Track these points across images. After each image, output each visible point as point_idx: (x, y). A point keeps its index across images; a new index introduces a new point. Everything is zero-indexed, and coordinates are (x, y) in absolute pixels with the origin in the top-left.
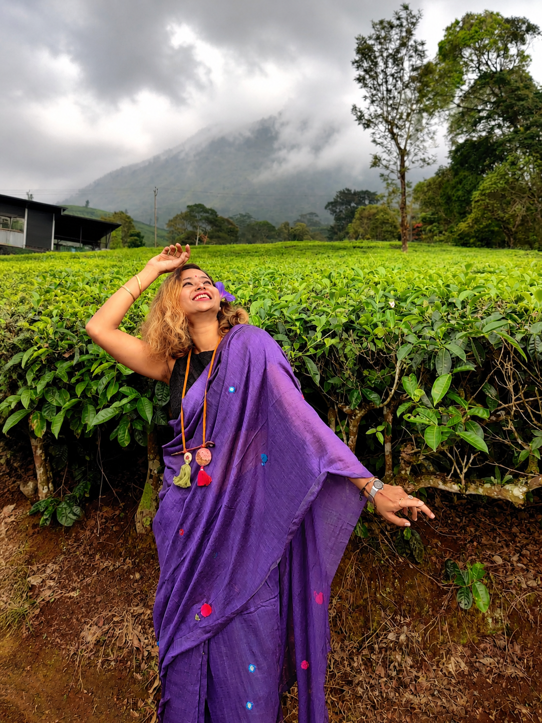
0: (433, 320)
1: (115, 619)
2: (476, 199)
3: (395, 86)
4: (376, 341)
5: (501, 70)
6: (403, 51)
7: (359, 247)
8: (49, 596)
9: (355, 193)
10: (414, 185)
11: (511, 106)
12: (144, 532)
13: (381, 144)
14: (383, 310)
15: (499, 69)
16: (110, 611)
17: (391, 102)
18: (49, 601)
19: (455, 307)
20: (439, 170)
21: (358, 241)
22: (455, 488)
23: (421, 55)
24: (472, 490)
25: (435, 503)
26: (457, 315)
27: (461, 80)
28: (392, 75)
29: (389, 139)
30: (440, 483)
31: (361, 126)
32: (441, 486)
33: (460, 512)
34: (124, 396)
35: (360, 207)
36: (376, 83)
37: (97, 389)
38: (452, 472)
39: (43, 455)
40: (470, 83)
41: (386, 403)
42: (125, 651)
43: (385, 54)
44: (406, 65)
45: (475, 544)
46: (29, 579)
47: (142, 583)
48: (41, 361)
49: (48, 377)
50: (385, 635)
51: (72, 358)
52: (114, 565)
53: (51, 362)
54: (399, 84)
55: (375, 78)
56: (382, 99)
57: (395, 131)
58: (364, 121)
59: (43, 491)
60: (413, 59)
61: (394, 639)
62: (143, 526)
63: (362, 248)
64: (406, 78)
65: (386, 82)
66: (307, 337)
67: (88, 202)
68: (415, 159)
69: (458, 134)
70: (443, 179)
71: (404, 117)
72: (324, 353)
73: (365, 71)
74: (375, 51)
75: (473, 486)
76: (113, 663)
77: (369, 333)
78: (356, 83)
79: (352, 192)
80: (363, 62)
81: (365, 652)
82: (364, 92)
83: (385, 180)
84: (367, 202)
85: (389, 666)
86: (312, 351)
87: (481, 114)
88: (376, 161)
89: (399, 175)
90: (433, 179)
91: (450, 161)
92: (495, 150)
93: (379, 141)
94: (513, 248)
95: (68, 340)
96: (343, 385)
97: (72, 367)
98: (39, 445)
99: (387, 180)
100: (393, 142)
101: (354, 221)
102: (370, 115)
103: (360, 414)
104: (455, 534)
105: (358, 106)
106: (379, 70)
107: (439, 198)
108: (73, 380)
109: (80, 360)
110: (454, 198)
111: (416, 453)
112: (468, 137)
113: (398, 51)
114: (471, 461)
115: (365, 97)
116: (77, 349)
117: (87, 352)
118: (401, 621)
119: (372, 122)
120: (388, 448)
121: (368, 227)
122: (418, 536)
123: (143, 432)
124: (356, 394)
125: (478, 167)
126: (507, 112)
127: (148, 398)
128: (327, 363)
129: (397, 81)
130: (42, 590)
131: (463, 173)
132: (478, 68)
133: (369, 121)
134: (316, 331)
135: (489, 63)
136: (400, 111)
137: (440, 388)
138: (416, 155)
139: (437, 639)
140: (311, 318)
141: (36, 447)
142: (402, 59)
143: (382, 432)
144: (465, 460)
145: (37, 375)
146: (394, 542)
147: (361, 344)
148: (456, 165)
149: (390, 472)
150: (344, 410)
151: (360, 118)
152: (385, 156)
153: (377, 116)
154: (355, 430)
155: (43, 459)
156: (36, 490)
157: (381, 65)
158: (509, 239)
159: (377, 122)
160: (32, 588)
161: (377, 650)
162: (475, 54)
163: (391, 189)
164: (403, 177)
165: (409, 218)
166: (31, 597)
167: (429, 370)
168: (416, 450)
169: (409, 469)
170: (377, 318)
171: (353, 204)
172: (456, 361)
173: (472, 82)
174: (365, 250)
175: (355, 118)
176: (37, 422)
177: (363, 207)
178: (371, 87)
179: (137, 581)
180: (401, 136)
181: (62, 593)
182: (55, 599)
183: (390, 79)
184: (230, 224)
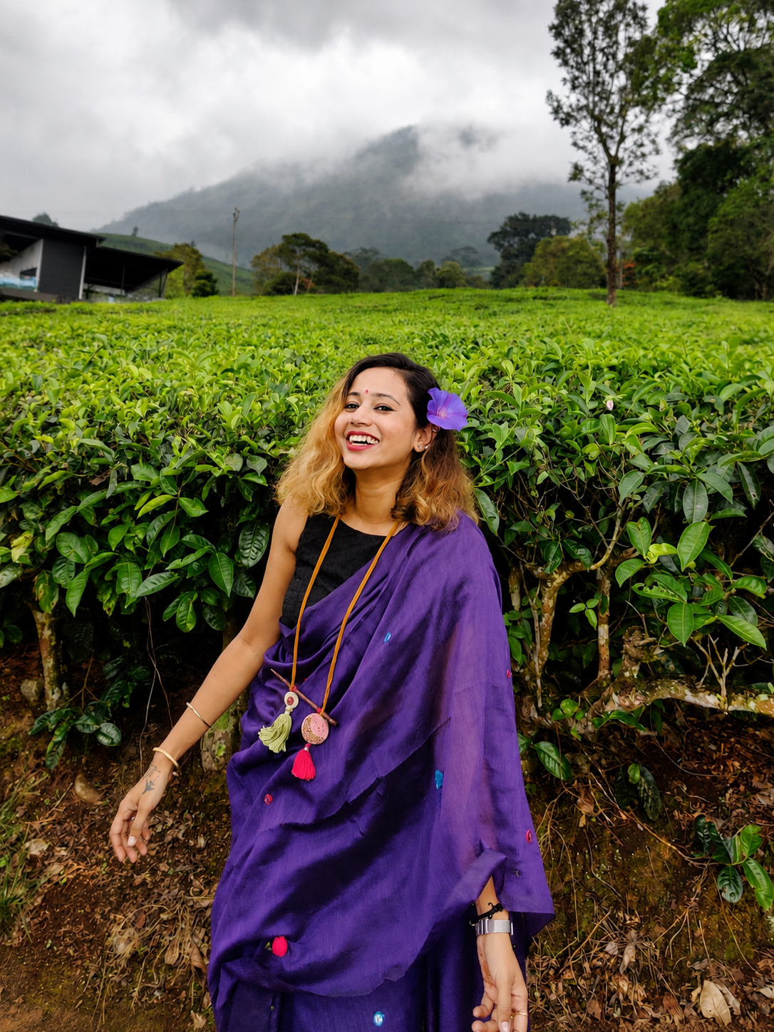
0: (676, 431)
1: (164, 916)
2: (715, 228)
3: (605, 66)
4: (586, 464)
5: (745, 49)
6: (619, 17)
7: (541, 298)
8: (59, 875)
9: (535, 220)
10: (625, 208)
11: (761, 98)
12: (214, 767)
13: (583, 148)
14: (597, 414)
15: (742, 47)
16: (155, 902)
17: (599, 89)
18: (57, 883)
19: (714, 410)
20: (660, 187)
21: (540, 289)
22: (710, 701)
23: (642, 24)
24: (737, 705)
25: (676, 719)
26: (717, 424)
27: (692, 61)
28: (602, 50)
29: (595, 142)
30: (687, 691)
31: (558, 122)
32: (690, 697)
33: (715, 734)
34: (189, 551)
35: (542, 239)
36: (580, 60)
37: (145, 537)
38: (706, 674)
39: (53, 638)
40: (703, 66)
41: (601, 563)
42: (180, 971)
43: (594, 19)
44: (622, 36)
45: (742, 788)
46: (27, 845)
47: (209, 854)
48: (55, 490)
49: (63, 517)
50: (602, 944)
51: (105, 485)
52: (165, 823)
53: (72, 491)
54: (611, 65)
55: (579, 53)
56: (588, 84)
57: (604, 129)
58: (562, 115)
59: (53, 696)
60: (631, 30)
61: (616, 953)
62: (213, 758)
63: (545, 299)
64: (620, 56)
65: (594, 60)
66: (480, 458)
67: (136, 230)
68: (630, 170)
69: (686, 136)
70: (665, 200)
71: (617, 110)
72: (506, 484)
73: (566, 41)
74: (581, 13)
75: (740, 698)
76: (157, 994)
77: (574, 451)
78: (552, 57)
79: (531, 217)
80: (563, 28)
81: (569, 975)
82: (564, 73)
83: (587, 200)
84: (554, 232)
85: (609, 999)
86: (488, 481)
87: (720, 110)
88: (577, 172)
89: (607, 192)
90: (651, 199)
91: (675, 174)
92: (740, 159)
93: (581, 143)
94: (766, 300)
95: (98, 456)
96: (534, 534)
97: (104, 500)
98: (47, 622)
99: (592, 199)
100: (600, 147)
101: (534, 258)
102: (571, 106)
103: (559, 579)
104: (709, 772)
105: (554, 93)
106: (585, 42)
107: (659, 226)
108: (104, 522)
109: (119, 490)
110: (682, 227)
111: (648, 645)
112: (702, 141)
113: (611, 15)
114: (734, 658)
115: (565, 80)
116: (113, 474)
117: (130, 478)
118: (625, 920)
119: (572, 116)
120: (604, 631)
121: (556, 268)
122: (650, 778)
123: (217, 608)
124: (554, 550)
125: (715, 184)
126: (755, 108)
127: (227, 554)
128: (510, 498)
129: (608, 59)
130: (46, 863)
131: (693, 193)
132: (714, 45)
133: (568, 114)
134: (495, 449)
135: (729, 39)
136: (611, 102)
137: (691, 545)
138: (631, 164)
139: (687, 951)
140: (486, 426)
141: (43, 625)
142: (616, 28)
143: (596, 609)
144: (726, 655)
145: (47, 512)
146: (613, 786)
147: (564, 469)
148: (684, 179)
149: (606, 672)
150: (535, 573)
151: (556, 111)
152: (587, 165)
153: (580, 109)
154: (551, 603)
155: (53, 644)
156: (42, 694)
157: (589, 35)
158: (761, 286)
159: (578, 117)
160: (32, 861)
161: (588, 969)
162: (710, 26)
163: (594, 213)
164: (612, 196)
165: (618, 254)
166: (29, 874)
167: (671, 512)
168: (649, 639)
169: (636, 668)
170: (587, 428)
171: (532, 235)
172: (716, 500)
173: (706, 64)
174: (551, 302)
175: (550, 109)
176: (44, 587)
177: (547, 239)
178: (572, 67)
179: (200, 851)
180: (612, 137)
181: (79, 869)
182: (68, 879)
183: (600, 57)
184: (347, 262)
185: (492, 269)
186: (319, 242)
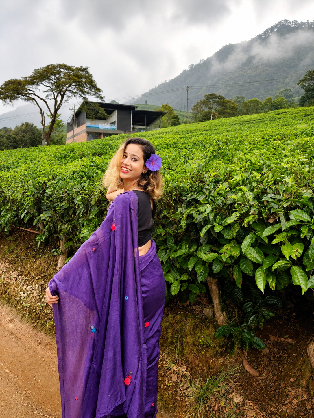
67: (146, 102)
141: (212, 283)
155: (217, 292)
176: (236, 274)
184: (233, 104)
185: (300, 97)
186: (220, 96)
